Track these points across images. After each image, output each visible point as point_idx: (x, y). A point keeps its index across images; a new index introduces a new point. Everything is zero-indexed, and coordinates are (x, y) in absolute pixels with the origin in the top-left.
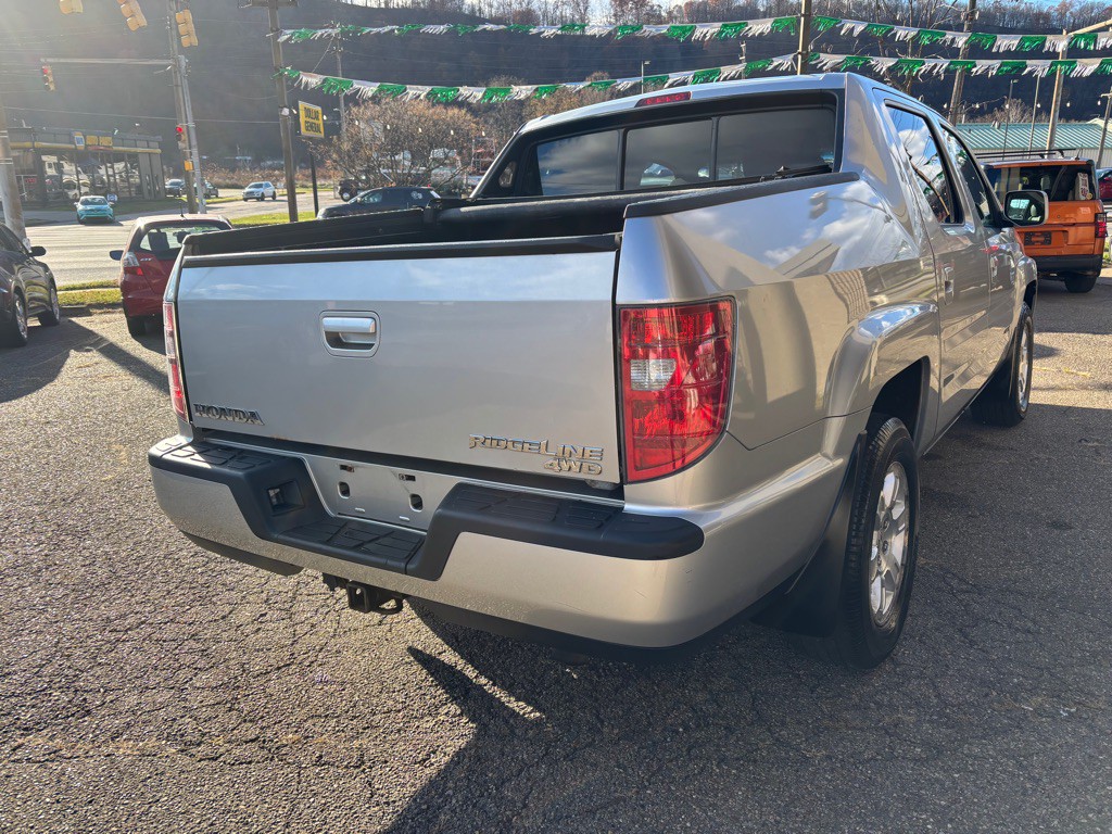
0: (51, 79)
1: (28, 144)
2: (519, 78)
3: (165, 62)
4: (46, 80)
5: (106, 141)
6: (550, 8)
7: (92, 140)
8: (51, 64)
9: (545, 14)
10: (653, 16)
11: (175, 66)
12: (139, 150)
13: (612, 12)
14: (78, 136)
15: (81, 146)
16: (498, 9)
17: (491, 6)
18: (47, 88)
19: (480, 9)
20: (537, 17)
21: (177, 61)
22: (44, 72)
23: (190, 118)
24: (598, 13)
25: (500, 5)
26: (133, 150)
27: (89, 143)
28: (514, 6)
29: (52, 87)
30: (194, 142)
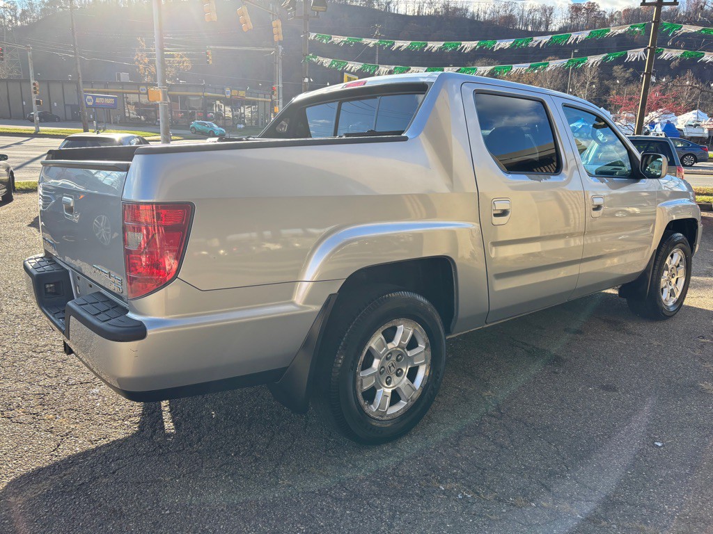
0: (210, 58)
1: (201, 94)
2: (495, 60)
3: (271, 49)
4: (208, 58)
5: (242, 93)
6: (526, 14)
7: (234, 92)
8: (211, 49)
9: (522, 18)
10: (599, 19)
11: (276, 52)
12: (260, 99)
13: (569, 15)
14: (228, 90)
15: (228, 96)
16: (490, 15)
17: (485, 13)
18: (208, 63)
19: (478, 15)
20: (516, 20)
21: (277, 48)
22: (207, 53)
23: (280, 82)
24: (559, 17)
25: (491, 12)
26: (256, 99)
27: (233, 94)
28: (501, 13)
29: (211, 62)
30: (281, 96)
